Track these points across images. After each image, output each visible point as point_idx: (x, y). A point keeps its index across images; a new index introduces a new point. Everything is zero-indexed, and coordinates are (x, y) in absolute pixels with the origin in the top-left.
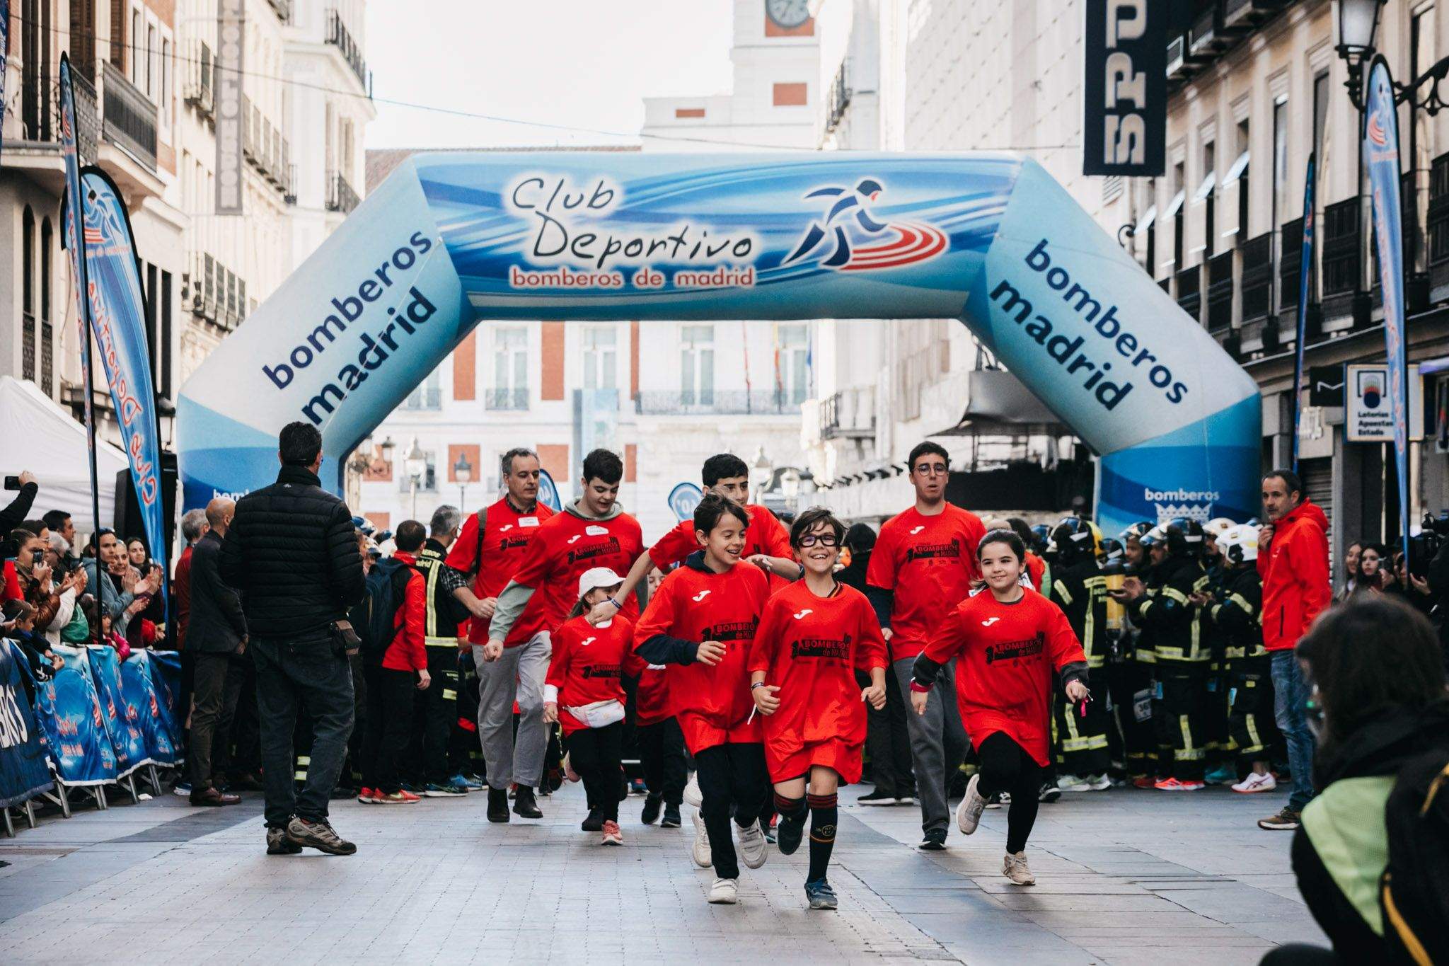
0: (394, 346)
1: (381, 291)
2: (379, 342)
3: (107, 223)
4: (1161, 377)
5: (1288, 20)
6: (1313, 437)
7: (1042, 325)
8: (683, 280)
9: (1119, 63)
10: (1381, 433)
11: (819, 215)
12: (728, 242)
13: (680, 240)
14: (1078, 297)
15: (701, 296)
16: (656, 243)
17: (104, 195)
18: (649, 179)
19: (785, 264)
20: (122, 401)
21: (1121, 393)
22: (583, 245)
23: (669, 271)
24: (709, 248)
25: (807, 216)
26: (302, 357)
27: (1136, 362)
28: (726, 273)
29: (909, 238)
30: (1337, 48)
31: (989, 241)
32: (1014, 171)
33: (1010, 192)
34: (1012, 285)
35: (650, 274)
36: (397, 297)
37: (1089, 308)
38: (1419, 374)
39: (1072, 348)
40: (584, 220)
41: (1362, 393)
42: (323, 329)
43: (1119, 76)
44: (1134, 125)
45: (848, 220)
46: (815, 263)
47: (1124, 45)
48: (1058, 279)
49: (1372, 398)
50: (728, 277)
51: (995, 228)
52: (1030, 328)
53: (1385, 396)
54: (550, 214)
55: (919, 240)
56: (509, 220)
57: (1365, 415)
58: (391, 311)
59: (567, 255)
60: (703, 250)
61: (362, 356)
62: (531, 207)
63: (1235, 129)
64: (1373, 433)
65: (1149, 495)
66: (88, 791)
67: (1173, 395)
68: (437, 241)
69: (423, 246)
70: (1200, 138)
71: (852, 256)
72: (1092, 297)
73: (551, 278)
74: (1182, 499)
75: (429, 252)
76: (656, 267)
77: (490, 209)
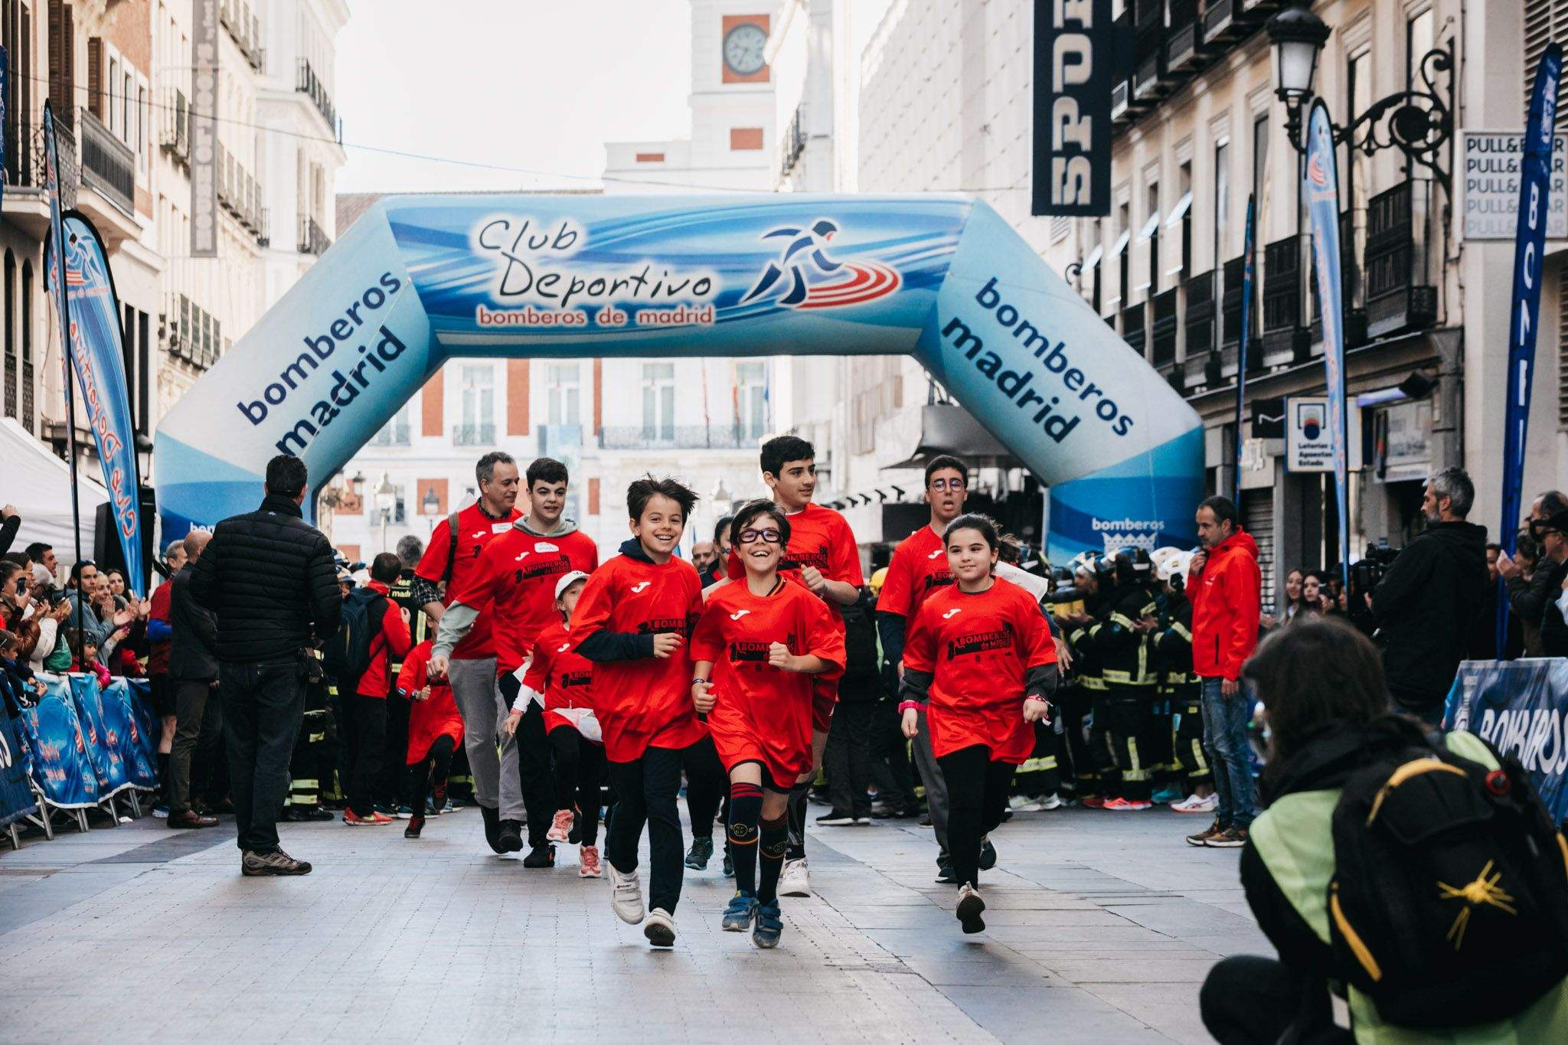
0: (364, 383)
1: (352, 330)
2: (350, 379)
3: (88, 265)
4: (1108, 410)
5: (1229, 64)
6: (1255, 468)
7: (992, 360)
8: (645, 318)
9: (1064, 107)
10: (1321, 464)
11: (776, 255)
12: (687, 282)
13: (641, 280)
14: (1027, 333)
15: (661, 334)
16: (619, 281)
17: (85, 238)
18: (612, 220)
19: (743, 302)
20: (103, 437)
21: (1069, 426)
22: (547, 284)
23: (631, 309)
24: (670, 287)
25: (765, 256)
26: (275, 394)
27: (1083, 396)
28: (686, 311)
29: (863, 277)
30: (1277, 92)
31: (941, 279)
32: (964, 212)
33: (960, 232)
34: (963, 322)
35: (613, 312)
36: (367, 336)
37: (1037, 344)
38: (1358, 406)
39: (1021, 382)
40: (547, 260)
41: (1302, 425)
42: (296, 367)
43: (1066, 120)
44: (1081, 167)
45: (804, 260)
46: (773, 302)
47: (1070, 90)
48: (1007, 316)
49: (1312, 430)
50: (688, 315)
51: (946, 267)
52: (981, 364)
53: (1324, 428)
54: (514, 255)
55: (873, 278)
56: (475, 261)
57: (1305, 447)
58: (362, 349)
59: (532, 294)
60: (663, 290)
61: (334, 393)
62: (497, 248)
63: (1178, 171)
64: (1313, 464)
65: (1096, 525)
66: (71, 814)
67: (1119, 428)
68: (406, 281)
69: (393, 286)
70: (1144, 180)
71: (808, 294)
72: (1040, 333)
73: (517, 317)
74: (1128, 528)
75: (399, 292)
76: (618, 306)
77: (456, 250)
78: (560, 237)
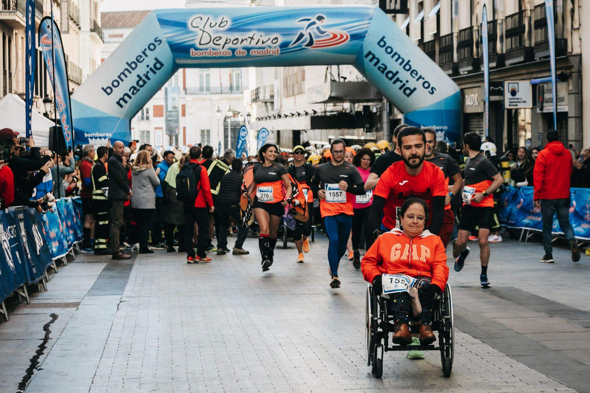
0: (149, 79)
1: (144, 59)
2: (144, 78)
4: (426, 85)
6: (473, 105)
7: (383, 67)
8: (253, 53)
10: (515, 105)
11: (302, 28)
12: (269, 39)
13: (252, 38)
14: (396, 57)
15: (260, 58)
16: (244, 39)
18: (241, 16)
19: (290, 46)
20: (59, 103)
21: (412, 91)
22: (217, 41)
23: (248, 49)
24: (263, 41)
25: (298, 29)
26: (116, 84)
27: (418, 80)
28: (269, 50)
29: (335, 36)
31: (364, 37)
32: (371, 12)
33: (371, 19)
34: (373, 52)
35: (242, 50)
36: (150, 61)
37: (400, 60)
38: (531, 83)
39: (395, 75)
40: (217, 32)
42: (123, 73)
45: (313, 30)
46: (301, 46)
48: (389, 50)
50: (270, 51)
51: (366, 32)
52: (379, 68)
53: (518, 92)
54: (205, 30)
55: (339, 37)
56: (190, 32)
57: (511, 99)
58: (148, 66)
59: (211, 44)
60: (260, 42)
61: (138, 83)
62: (198, 27)
66: (61, 259)
67: (431, 92)
68: (164, 40)
69: (159, 42)
71: (315, 43)
72: (401, 56)
73: (205, 53)
75: (161, 45)
76: (243, 48)
77: (182, 28)
78: (221, 23)
